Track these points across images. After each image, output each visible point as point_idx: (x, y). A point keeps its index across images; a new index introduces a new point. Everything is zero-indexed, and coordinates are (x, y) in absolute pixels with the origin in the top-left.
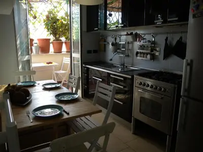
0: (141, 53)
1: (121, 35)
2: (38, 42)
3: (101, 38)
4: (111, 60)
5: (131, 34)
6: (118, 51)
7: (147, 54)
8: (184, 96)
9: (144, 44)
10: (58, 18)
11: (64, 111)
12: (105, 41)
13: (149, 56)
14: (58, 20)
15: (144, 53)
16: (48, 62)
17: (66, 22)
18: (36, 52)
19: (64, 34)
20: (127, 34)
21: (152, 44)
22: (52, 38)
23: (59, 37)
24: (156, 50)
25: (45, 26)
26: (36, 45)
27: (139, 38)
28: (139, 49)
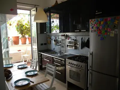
0: (69, 45)
1: (59, 36)
2: (12, 38)
3: (48, 36)
4: (54, 49)
5: (64, 35)
6: (58, 44)
7: (73, 46)
8: (90, 70)
9: (71, 41)
10: (23, 24)
11: (31, 81)
12: (50, 39)
13: (73, 47)
14: (24, 25)
15: (71, 46)
16: (19, 50)
17: (28, 27)
18: (11, 44)
19: (27, 33)
20: (62, 36)
21: (75, 41)
22: (20, 36)
23: (24, 35)
24: (77, 44)
25: (16, 29)
26: (11, 40)
27: (68, 37)
28: (68, 44)
